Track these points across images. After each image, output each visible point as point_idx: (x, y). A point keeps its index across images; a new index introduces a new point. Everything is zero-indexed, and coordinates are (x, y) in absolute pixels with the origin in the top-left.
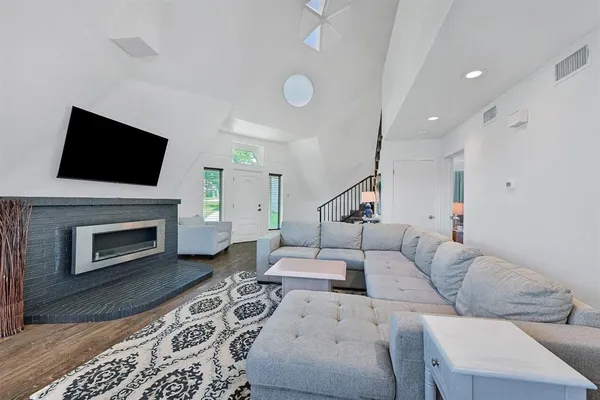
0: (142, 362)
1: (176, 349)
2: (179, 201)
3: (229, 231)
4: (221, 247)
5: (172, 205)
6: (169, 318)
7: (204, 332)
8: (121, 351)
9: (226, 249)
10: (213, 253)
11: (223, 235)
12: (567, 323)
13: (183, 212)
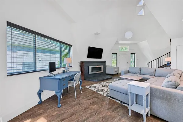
0: (98, 87)
1: (102, 86)
2: (106, 62)
3: (118, 69)
4: (116, 73)
5: (105, 62)
6: (102, 83)
7: (107, 86)
8: (95, 85)
9: (117, 74)
10: (113, 74)
11: (116, 70)
12: (176, 89)
13: (107, 64)
